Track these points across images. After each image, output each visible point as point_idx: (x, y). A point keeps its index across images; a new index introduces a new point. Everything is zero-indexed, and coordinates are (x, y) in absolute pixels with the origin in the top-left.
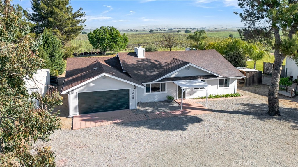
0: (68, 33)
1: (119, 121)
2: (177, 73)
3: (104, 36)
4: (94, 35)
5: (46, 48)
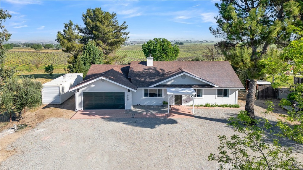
0: (111, 44)
1: (108, 117)
2: (173, 81)
3: (155, 47)
4: (146, 46)
5: (88, 57)
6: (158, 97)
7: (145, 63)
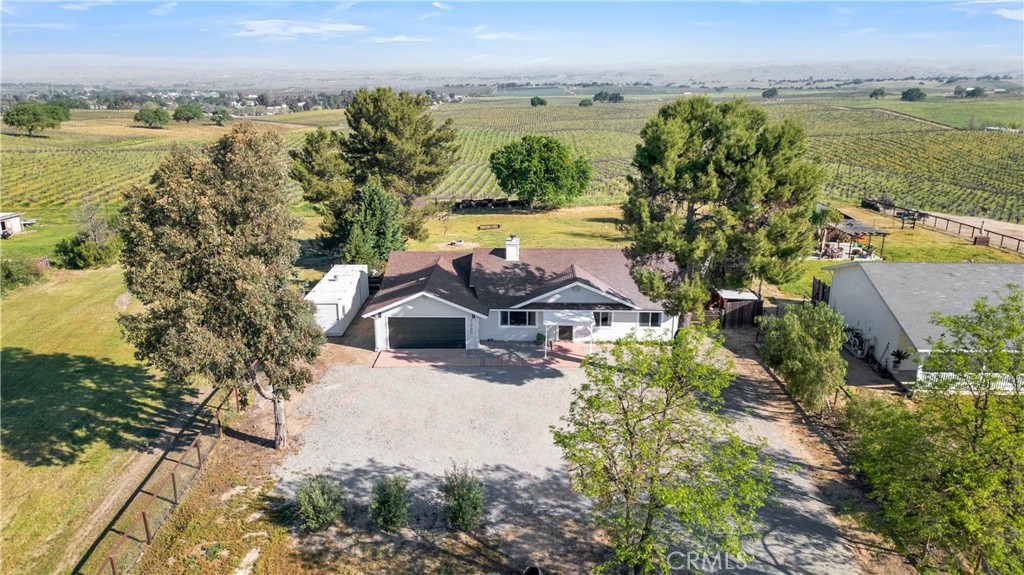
0: (421, 180)
1: (442, 364)
2: (558, 296)
3: (526, 164)
4: (503, 160)
5: (368, 217)
6: (527, 327)
7: (500, 253)
